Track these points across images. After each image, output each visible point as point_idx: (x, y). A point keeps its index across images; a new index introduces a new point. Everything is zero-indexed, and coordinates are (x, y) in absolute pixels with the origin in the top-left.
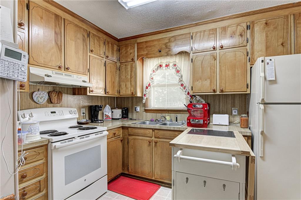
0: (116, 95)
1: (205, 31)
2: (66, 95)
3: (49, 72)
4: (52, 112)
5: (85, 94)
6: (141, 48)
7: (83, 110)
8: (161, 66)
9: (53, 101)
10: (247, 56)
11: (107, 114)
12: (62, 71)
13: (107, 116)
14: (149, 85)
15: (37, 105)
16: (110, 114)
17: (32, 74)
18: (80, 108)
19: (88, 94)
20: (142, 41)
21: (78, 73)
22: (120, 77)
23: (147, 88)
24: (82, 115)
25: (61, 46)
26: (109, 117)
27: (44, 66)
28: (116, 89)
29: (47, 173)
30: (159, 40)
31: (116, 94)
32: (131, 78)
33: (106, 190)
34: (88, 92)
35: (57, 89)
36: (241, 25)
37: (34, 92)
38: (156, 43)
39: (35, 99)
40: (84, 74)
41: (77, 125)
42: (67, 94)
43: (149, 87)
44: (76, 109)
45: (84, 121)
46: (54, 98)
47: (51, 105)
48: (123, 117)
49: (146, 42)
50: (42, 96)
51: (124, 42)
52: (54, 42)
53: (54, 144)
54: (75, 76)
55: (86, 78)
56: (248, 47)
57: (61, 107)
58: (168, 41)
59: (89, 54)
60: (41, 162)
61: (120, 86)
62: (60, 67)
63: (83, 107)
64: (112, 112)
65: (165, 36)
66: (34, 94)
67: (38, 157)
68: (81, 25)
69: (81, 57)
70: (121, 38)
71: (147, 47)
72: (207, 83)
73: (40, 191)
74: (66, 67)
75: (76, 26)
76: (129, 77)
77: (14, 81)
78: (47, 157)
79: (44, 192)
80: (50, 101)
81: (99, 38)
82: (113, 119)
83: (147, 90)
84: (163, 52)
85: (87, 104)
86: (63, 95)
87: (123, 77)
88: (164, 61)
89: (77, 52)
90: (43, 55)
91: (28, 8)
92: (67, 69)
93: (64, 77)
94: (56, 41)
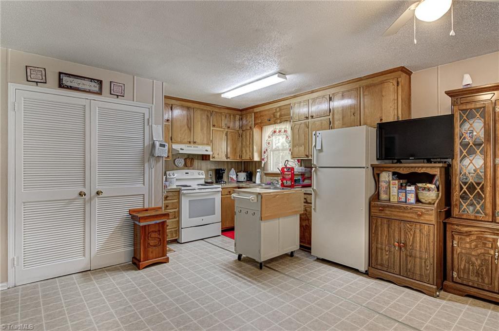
0: (238, 160)
1: (300, 102)
2: (197, 161)
3: (183, 146)
4: (186, 173)
5: (209, 159)
6: (257, 117)
7: (211, 173)
8: (275, 132)
9: (187, 165)
10: (330, 124)
11: (231, 176)
12: (192, 144)
13: (232, 179)
14: (267, 150)
15: (178, 168)
16: (234, 177)
17: (174, 149)
18: (207, 171)
19: (211, 160)
20: (258, 111)
21: (202, 144)
22: (242, 144)
23: (265, 152)
24: (209, 176)
25: (191, 127)
26: (234, 180)
27: (181, 143)
28: (238, 154)
29: (179, 208)
30: (268, 110)
31: (238, 158)
32: (249, 144)
33: (220, 234)
34: (211, 158)
35: (191, 157)
36: (326, 97)
37: (175, 160)
38: (267, 113)
39: (176, 164)
40: (208, 144)
41: (204, 183)
42: (198, 159)
43: (267, 152)
44: (203, 172)
45: (210, 181)
46: (189, 164)
47: (186, 168)
48: (247, 180)
49: (260, 112)
50: (180, 162)
51: (244, 112)
52: (186, 126)
53: (182, 191)
54: (200, 147)
55: (209, 148)
56: (331, 117)
57: (193, 169)
58: (275, 111)
59: (212, 128)
60: (176, 201)
61: (242, 151)
62: (190, 142)
63: (210, 170)
64: (237, 175)
65: (273, 107)
66: (176, 161)
67: (175, 198)
68: (205, 108)
69: (205, 132)
70: (243, 108)
71: (261, 116)
72: (302, 148)
73: (175, 218)
74: (194, 141)
75: (202, 110)
76: (248, 144)
77: (163, 157)
78: (179, 198)
79: (177, 219)
80: (185, 165)
81: (221, 113)
82: (238, 181)
83: (265, 154)
84: (272, 121)
85: (214, 167)
86: (195, 160)
87: (244, 143)
88: (278, 127)
89: (202, 129)
90: (180, 136)
91: (172, 110)
92: (195, 143)
93: (192, 148)
94: (187, 125)
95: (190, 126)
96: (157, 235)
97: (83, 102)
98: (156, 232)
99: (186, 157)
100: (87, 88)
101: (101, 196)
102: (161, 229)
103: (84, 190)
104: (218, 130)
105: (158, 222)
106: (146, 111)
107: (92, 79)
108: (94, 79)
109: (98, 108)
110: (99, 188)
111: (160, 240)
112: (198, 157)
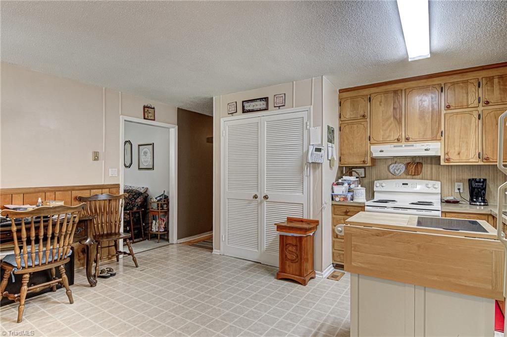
4: (404, 184)
7: (459, 184)
15: (394, 176)
18: (452, 182)
21: (423, 140)
25: (401, 119)
27: (384, 142)
34: (442, 162)
37: (391, 165)
39: (391, 171)
40: (434, 139)
47: (406, 177)
50: (398, 168)
52: (392, 118)
57: (422, 179)
59: (443, 112)
62: (398, 140)
63: (460, 181)
68: (429, 84)
69: (428, 121)
74: (407, 137)
75: (422, 88)
80: (406, 173)
90: (382, 133)
91: (370, 101)
92: (407, 139)
93: (404, 148)
94: (394, 117)
95: (398, 117)
96: (294, 249)
97: (256, 120)
98: (293, 245)
99: (409, 161)
100: (258, 107)
101: (268, 200)
102: (298, 244)
103: (257, 193)
104: (457, 114)
105: (295, 235)
106: (305, 115)
107: (261, 99)
108: (262, 99)
109: (267, 122)
110: (266, 193)
111: (298, 257)
112: (431, 161)
